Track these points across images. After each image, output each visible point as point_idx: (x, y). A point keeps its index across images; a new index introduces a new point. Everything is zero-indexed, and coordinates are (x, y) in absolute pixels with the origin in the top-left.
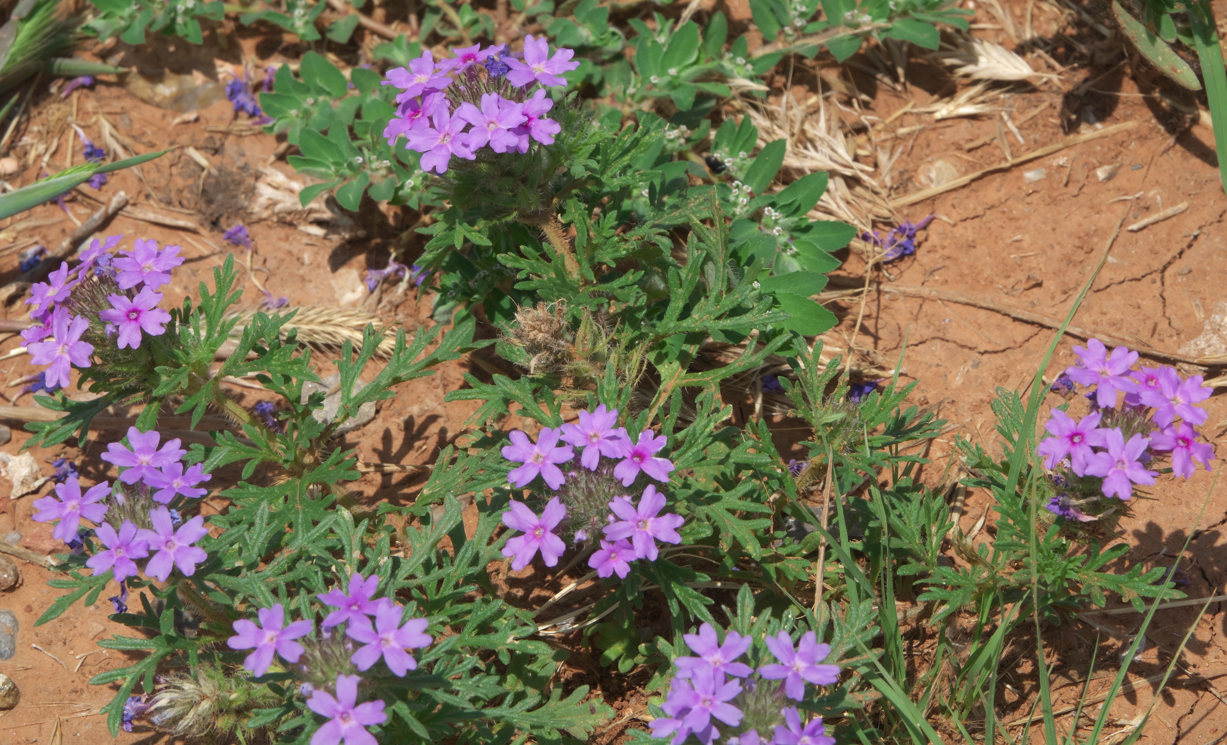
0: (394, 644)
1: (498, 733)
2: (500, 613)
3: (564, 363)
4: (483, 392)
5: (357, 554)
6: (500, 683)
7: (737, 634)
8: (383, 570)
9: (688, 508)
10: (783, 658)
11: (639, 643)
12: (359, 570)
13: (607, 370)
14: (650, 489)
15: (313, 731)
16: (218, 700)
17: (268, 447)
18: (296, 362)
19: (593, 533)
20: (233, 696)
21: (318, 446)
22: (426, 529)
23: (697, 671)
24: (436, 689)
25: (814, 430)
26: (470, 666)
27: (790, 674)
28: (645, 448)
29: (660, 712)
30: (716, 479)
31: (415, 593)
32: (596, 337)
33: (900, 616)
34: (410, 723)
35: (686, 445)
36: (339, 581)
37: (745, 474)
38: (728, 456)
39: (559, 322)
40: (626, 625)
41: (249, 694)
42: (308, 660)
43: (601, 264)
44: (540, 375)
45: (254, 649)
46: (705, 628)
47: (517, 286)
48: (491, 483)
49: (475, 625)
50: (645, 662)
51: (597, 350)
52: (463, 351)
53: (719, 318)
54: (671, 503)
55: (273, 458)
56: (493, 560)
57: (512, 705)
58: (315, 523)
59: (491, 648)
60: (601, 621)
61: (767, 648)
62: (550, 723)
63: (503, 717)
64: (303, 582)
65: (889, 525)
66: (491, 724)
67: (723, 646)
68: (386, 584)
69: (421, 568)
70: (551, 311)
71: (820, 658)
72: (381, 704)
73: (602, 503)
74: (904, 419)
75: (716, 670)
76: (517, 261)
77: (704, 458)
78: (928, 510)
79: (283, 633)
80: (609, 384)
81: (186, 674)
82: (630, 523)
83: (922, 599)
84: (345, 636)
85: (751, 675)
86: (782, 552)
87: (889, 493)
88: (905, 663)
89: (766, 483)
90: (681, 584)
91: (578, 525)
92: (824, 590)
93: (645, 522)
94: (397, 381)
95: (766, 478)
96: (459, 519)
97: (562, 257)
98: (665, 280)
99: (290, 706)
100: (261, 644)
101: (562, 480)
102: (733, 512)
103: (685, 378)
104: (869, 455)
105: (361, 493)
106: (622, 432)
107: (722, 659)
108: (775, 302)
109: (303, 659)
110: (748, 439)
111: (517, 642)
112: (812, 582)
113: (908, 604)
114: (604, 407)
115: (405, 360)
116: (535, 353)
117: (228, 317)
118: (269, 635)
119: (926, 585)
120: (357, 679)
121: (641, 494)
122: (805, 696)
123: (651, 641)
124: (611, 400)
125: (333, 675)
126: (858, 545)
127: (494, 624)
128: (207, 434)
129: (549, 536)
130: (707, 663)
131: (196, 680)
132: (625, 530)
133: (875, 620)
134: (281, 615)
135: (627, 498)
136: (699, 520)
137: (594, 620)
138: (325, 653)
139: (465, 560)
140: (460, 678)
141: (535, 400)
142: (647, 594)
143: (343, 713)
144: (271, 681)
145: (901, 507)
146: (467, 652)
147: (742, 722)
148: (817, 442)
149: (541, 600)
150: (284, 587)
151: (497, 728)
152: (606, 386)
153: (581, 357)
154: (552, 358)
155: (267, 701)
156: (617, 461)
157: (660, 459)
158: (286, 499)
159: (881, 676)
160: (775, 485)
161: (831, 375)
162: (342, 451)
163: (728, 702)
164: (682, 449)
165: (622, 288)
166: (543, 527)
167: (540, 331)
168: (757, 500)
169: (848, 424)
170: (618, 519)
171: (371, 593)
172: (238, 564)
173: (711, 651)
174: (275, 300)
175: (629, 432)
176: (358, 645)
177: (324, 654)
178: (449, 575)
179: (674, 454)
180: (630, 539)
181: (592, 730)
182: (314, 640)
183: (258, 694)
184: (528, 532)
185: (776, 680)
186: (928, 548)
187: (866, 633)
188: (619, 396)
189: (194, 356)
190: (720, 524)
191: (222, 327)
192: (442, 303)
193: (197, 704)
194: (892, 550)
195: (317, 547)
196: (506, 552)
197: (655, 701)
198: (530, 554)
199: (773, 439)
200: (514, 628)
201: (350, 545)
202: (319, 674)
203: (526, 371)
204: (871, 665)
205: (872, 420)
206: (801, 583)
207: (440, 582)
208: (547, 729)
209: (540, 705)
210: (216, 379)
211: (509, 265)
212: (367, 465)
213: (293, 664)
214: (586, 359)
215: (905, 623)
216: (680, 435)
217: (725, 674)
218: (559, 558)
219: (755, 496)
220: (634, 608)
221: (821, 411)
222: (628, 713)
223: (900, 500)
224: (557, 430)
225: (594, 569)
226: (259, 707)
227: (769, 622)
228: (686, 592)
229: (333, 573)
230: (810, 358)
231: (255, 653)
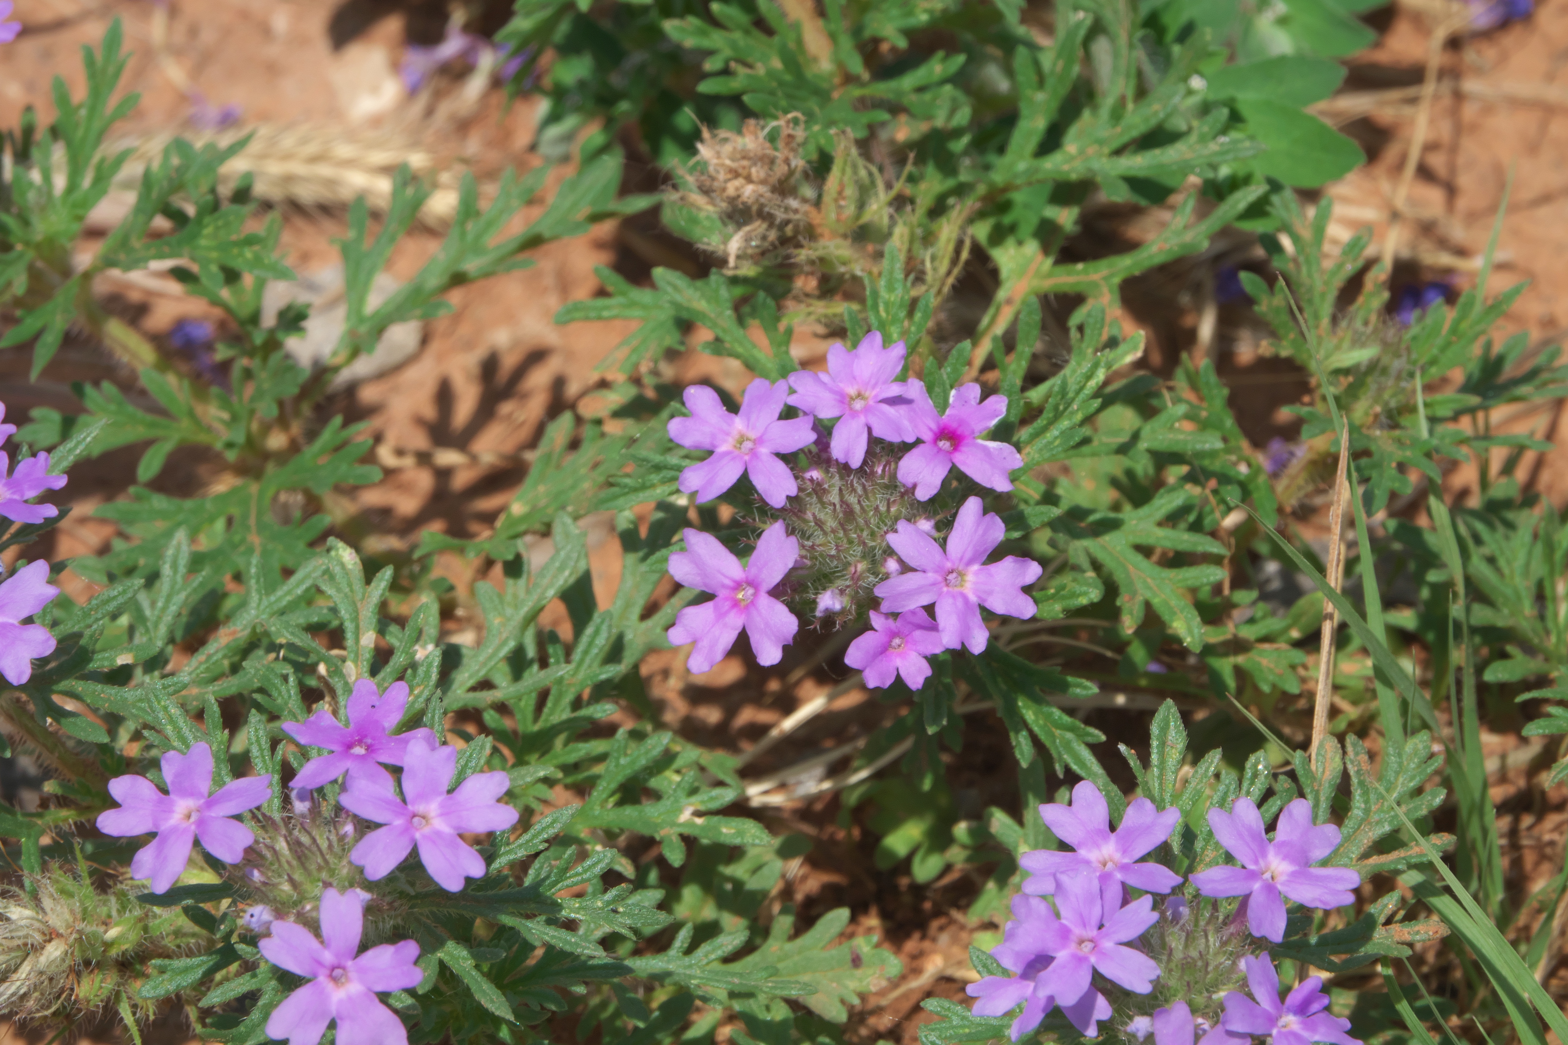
0: (440, 825)
1: (663, 1007)
2: (667, 759)
3: (799, 246)
4: (633, 304)
5: (368, 639)
6: (664, 906)
7: (1148, 804)
8: (421, 671)
9: (1052, 543)
10: (1243, 855)
11: (955, 820)
12: (374, 671)
13: (886, 263)
14: (972, 506)
15: (272, 1006)
16: (79, 940)
17: (191, 414)
18: (250, 241)
19: (855, 598)
20: (113, 933)
21: (297, 413)
22: (516, 587)
23: (1064, 879)
24: (529, 917)
25: (1313, 381)
26: (598, 870)
27: (1257, 886)
28: (961, 422)
29: (989, 965)
30: (1114, 482)
31: (490, 718)
32: (864, 192)
33: (1492, 765)
34: (474, 989)
35: (1047, 414)
36: (332, 692)
37: (1174, 473)
38: (1136, 437)
39: (787, 161)
40: (927, 784)
41: (146, 929)
42: (262, 857)
43: (876, 41)
44: (749, 270)
45: (152, 835)
46: (1083, 790)
47: (705, 87)
48: (647, 493)
49: (614, 786)
50: (969, 860)
51: (866, 218)
52: (596, 218)
53: (1118, 152)
54: (1016, 535)
55: (202, 438)
56: (652, 650)
57: (689, 951)
58: (288, 573)
59: (646, 832)
60: (877, 776)
61: (1210, 834)
62: (766, 986)
63: (668, 974)
64: (258, 697)
65: (1468, 580)
66: (650, 989)
67: (1120, 828)
68: (428, 700)
69: (505, 668)
70: (772, 138)
71: (1319, 853)
72: (411, 948)
73: (873, 534)
74: (1500, 360)
75: (1105, 878)
76: (702, 33)
77: (1086, 441)
78: (1550, 547)
79: (211, 802)
80: (891, 288)
81: (14, 888)
82: (931, 576)
83: (1535, 730)
84: (339, 809)
85: (1177, 890)
86: (1248, 633)
87: (1473, 513)
88: (1501, 863)
89: (1215, 492)
90: (1037, 700)
91: (824, 580)
92: (1334, 712)
93: (961, 574)
94: (458, 279)
95: (1213, 483)
96: (582, 566)
97: (796, 27)
98: (1009, 72)
99: (228, 955)
100: (165, 826)
101: (791, 488)
102: (1145, 550)
103: (1049, 275)
104: (1424, 433)
105: (386, 512)
106: (915, 388)
107: (1117, 856)
108: (1235, 118)
109: (252, 856)
110: (1177, 401)
111: (699, 821)
112: (1311, 696)
113: (1510, 741)
114: (878, 337)
115: (478, 237)
116: (739, 225)
117: (110, 148)
118: (182, 806)
119: (1546, 701)
120: (365, 896)
121: (954, 516)
122: (1288, 933)
123: (979, 817)
124: (895, 321)
125: (315, 890)
126: (1407, 618)
127: (654, 783)
128: (65, 389)
129: (765, 602)
130: (1087, 862)
131: (36, 898)
132: (920, 590)
133: (1437, 772)
134: (210, 764)
135: (925, 525)
136: (1076, 568)
137: (863, 774)
138: (299, 843)
139: (595, 651)
140: (580, 895)
141: (741, 321)
142: (973, 720)
143: (333, 968)
144: (189, 902)
145: (1493, 541)
146: (598, 840)
147: (1157, 984)
148: (1320, 407)
149: (757, 731)
150: (216, 708)
151: (661, 996)
152: (884, 294)
153: (834, 234)
154: (773, 235)
155: (183, 942)
156: (906, 448)
157: (993, 445)
158: (230, 521)
159: (1448, 890)
160: (1232, 494)
161: (1350, 268)
162: (346, 424)
163: (1129, 944)
164: (1040, 422)
165: (921, 89)
166: (752, 583)
167: (749, 179)
168: (1196, 527)
169: (1384, 371)
170: (906, 568)
171: (392, 720)
172: (123, 659)
173: (1095, 838)
174: (212, 111)
175: (930, 389)
176: (365, 826)
177: (295, 846)
178: (560, 681)
179: (1024, 434)
180: (930, 609)
181: (856, 1001)
182: (277, 816)
183: (166, 929)
184: (722, 593)
185: (1230, 899)
186: (1550, 624)
187: (1417, 801)
188: (911, 313)
189: (41, 229)
190: (1119, 577)
191: (99, 168)
192: (554, 117)
193: (37, 949)
194: (1474, 630)
195: (287, 625)
196: (676, 636)
197: (986, 941)
198: (728, 638)
199: (1232, 402)
200: (693, 791)
201: (356, 619)
202: (286, 887)
203: (722, 262)
204: (1427, 867)
205: (1433, 362)
206: (1287, 698)
207: (543, 696)
208: (762, 998)
209: (747, 949)
210: (87, 276)
211: (690, 42)
212: (400, 452)
213: (235, 866)
214: (845, 236)
215: (1503, 778)
216: (1036, 395)
217: (1123, 884)
218: (785, 648)
219: (1192, 518)
220: (944, 748)
221: (1330, 342)
222: (934, 965)
223: (1491, 526)
224: (782, 385)
225: (859, 672)
226: (167, 955)
227: (1217, 776)
228: (1049, 717)
229: (321, 678)
230: (1306, 234)
231: (154, 843)
